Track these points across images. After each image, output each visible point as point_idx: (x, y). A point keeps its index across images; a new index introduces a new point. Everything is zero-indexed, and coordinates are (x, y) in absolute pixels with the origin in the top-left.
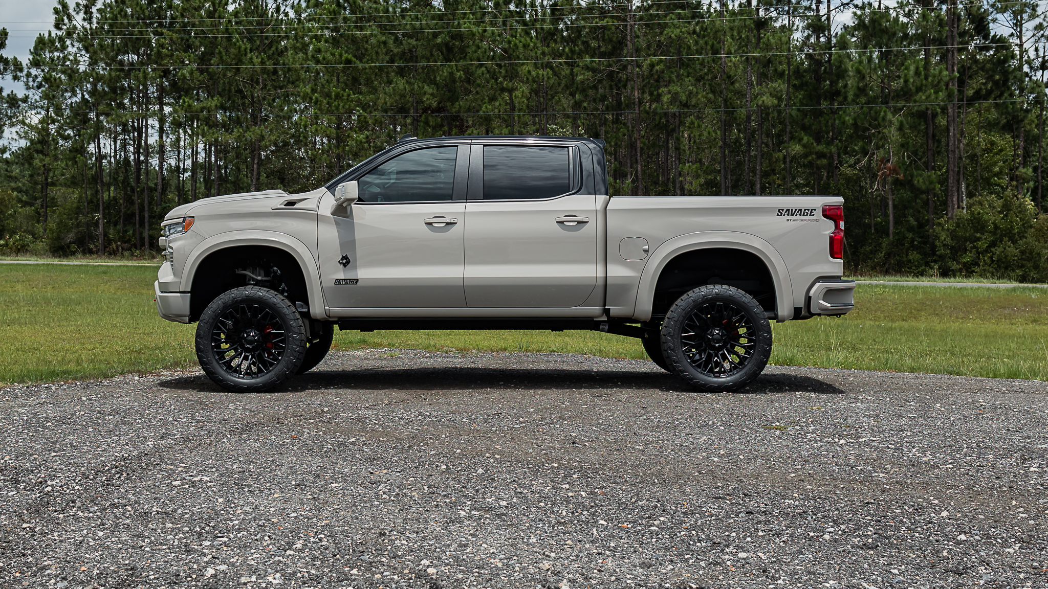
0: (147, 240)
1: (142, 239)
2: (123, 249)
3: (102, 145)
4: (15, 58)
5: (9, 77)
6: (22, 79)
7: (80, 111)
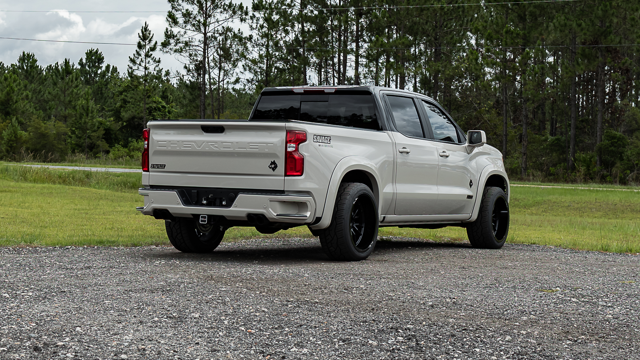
3: (308, 77)
4: (241, 4)
5: (237, 20)
6: (247, 21)
7: (292, 48)
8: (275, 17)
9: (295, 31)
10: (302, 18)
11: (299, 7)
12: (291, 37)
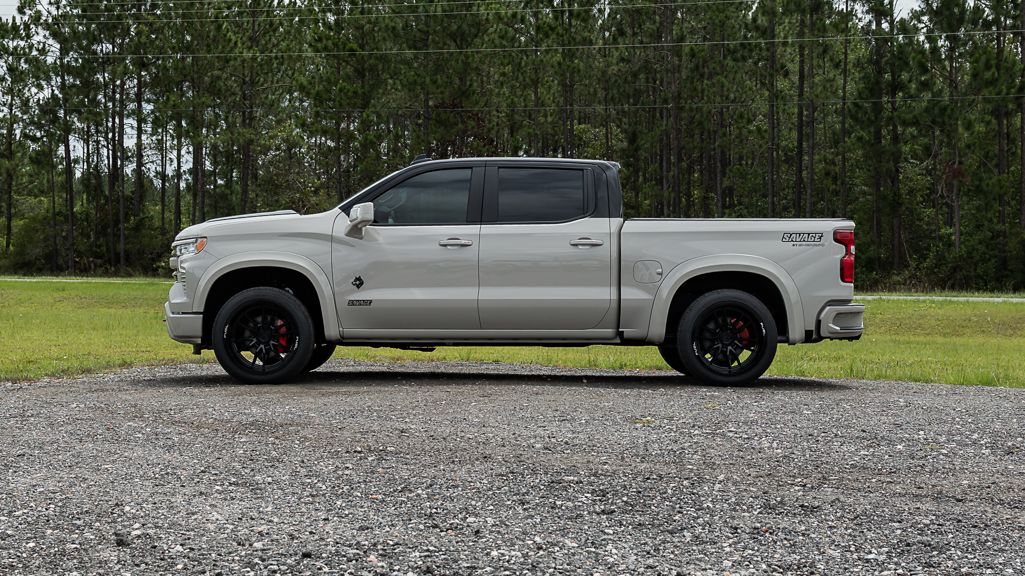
0: (122, 254)
1: (117, 255)
2: (95, 265)
3: (71, 148)
7: (48, 108)
8: (24, 66)
9: (52, 86)
10: (63, 69)
11: (58, 54)
12: (47, 93)
